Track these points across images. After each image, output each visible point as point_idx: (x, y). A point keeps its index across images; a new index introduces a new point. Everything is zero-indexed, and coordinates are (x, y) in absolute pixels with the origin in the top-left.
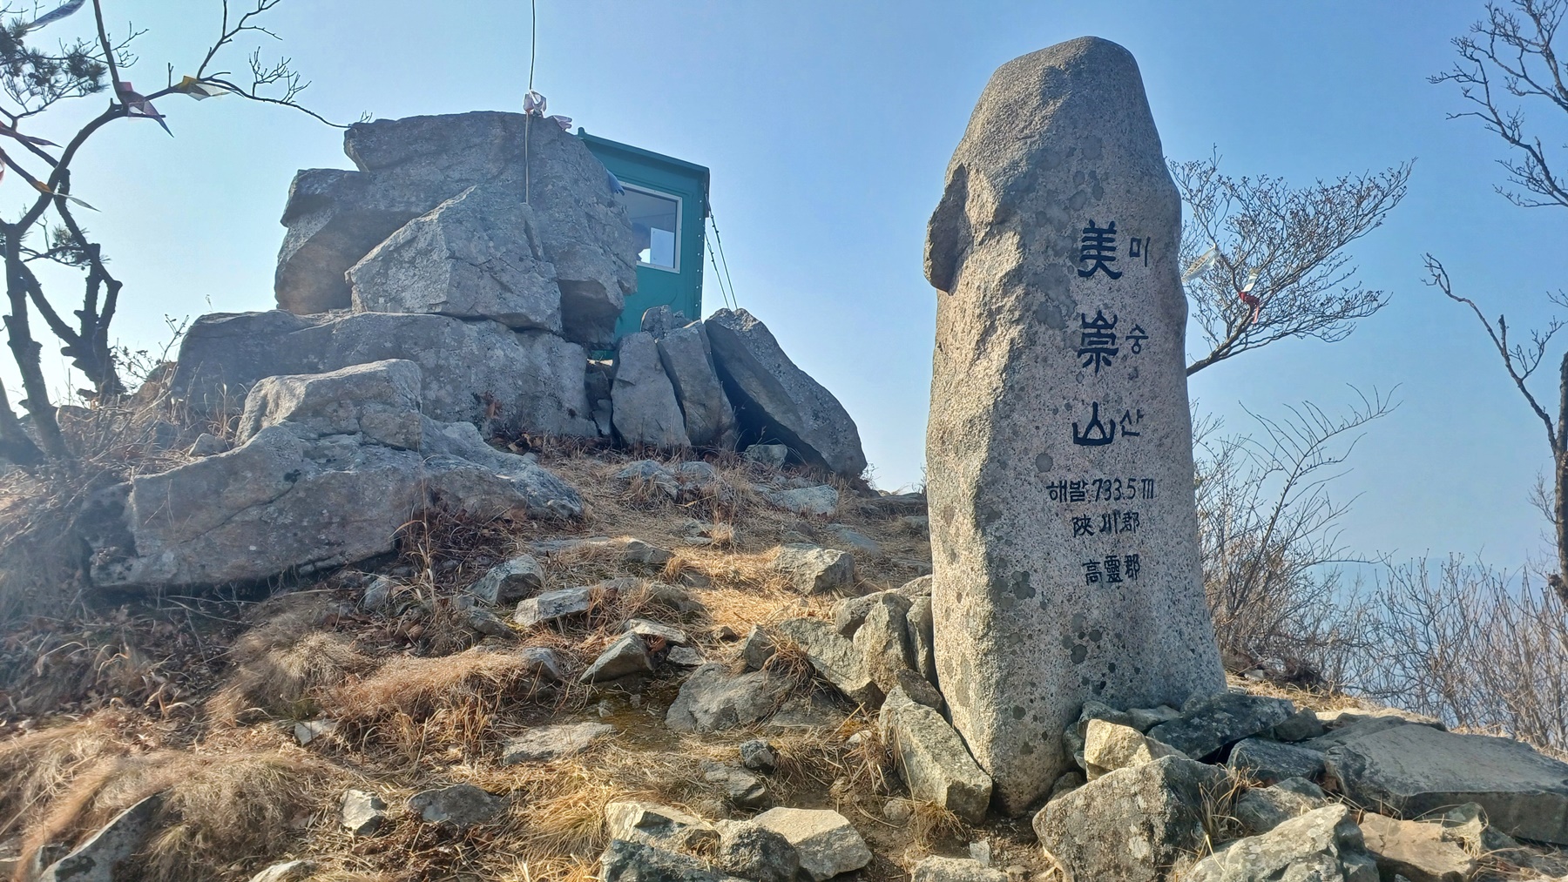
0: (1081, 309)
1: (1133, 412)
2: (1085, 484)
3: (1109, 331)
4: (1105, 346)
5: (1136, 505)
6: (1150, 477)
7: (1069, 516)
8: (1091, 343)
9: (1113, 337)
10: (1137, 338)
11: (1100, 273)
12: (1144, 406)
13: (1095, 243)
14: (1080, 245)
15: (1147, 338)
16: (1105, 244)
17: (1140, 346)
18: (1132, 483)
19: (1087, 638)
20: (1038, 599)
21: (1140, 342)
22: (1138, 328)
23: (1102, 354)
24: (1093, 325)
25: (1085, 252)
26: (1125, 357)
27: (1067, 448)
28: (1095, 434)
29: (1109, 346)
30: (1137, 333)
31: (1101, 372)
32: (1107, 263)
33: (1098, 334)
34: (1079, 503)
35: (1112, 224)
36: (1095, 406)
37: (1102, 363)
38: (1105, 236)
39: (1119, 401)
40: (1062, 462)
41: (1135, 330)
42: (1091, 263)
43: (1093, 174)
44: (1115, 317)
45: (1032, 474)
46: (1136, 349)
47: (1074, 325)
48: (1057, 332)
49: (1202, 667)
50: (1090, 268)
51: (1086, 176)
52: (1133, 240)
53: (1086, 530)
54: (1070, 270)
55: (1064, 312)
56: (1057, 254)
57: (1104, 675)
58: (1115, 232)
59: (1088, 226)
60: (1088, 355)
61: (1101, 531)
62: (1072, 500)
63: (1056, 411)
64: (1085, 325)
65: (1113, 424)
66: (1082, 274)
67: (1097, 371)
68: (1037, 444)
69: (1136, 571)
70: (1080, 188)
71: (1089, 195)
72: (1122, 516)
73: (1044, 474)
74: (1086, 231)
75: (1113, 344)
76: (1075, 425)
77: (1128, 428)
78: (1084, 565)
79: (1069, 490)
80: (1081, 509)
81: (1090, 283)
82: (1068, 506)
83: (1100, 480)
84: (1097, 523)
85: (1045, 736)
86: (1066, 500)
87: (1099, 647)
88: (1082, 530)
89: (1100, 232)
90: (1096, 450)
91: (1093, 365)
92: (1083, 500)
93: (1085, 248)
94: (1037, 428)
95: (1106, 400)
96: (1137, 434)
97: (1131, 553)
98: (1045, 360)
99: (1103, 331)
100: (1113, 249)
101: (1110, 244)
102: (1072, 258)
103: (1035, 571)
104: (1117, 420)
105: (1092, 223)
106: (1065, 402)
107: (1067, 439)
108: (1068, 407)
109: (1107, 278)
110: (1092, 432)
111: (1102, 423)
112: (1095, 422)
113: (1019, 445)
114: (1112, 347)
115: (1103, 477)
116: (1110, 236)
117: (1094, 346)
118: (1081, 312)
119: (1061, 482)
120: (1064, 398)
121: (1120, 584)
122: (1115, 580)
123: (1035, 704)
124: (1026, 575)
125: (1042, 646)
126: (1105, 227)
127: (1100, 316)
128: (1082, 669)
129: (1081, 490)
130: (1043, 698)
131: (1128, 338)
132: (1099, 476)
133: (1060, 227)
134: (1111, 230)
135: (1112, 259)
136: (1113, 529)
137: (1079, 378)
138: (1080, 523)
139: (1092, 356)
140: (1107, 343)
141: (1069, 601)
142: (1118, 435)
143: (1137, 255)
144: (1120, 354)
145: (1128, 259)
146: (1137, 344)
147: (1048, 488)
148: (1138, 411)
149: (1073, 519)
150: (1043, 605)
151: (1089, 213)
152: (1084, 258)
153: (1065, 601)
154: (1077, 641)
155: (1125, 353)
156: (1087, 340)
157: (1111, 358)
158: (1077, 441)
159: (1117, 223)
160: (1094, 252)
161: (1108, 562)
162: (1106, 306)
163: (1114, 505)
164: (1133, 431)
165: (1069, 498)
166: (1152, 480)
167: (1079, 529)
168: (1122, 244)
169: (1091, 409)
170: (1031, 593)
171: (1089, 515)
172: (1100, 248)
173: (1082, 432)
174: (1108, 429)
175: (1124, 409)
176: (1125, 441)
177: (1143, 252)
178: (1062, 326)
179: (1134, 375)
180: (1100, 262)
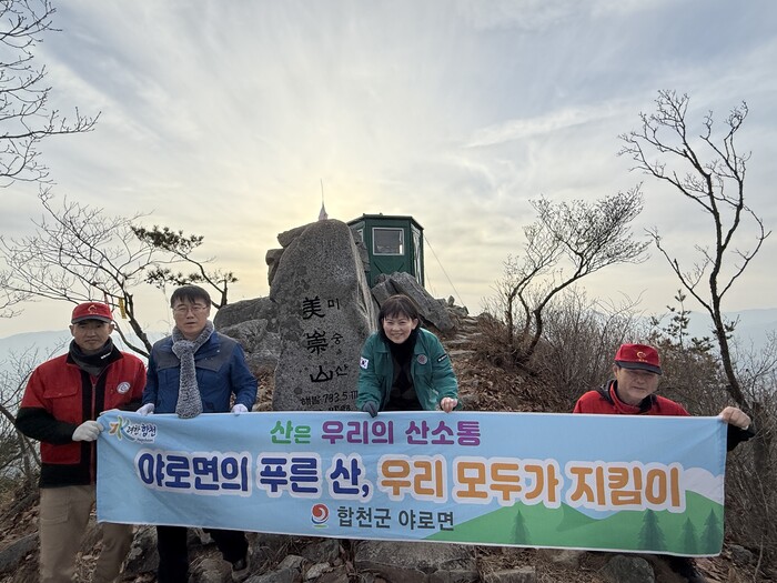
1: (342, 367)
2: (319, 396)
3: (322, 338)
4: (321, 344)
5: (349, 402)
8: (313, 344)
9: (325, 340)
10: (337, 338)
11: (314, 316)
12: (348, 363)
13: (310, 306)
14: (303, 308)
15: (343, 337)
16: (314, 305)
18: (345, 394)
21: (339, 339)
22: (337, 334)
23: (320, 347)
24: (314, 336)
25: (305, 310)
26: (332, 346)
27: (309, 384)
28: (322, 377)
29: (323, 343)
30: (337, 336)
31: (321, 354)
32: (317, 312)
33: (316, 340)
34: (317, 404)
36: (320, 367)
37: (320, 350)
38: (314, 302)
39: (334, 363)
40: (307, 390)
41: (335, 335)
42: (309, 314)
43: (303, 281)
44: (324, 332)
45: (293, 395)
46: (338, 342)
47: (303, 339)
48: (295, 342)
51: (300, 282)
52: (329, 301)
54: (299, 318)
55: (298, 334)
56: (293, 313)
58: (319, 300)
59: (305, 300)
60: (313, 349)
62: (313, 404)
63: (301, 371)
64: (309, 337)
65: (331, 372)
66: (304, 318)
67: (318, 353)
68: (294, 384)
70: (298, 287)
71: (303, 289)
72: (340, 407)
73: (298, 395)
74: (304, 302)
75: (325, 342)
76: (311, 376)
77: (340, 372)
79: (311, 400)
81: (310, 321)
82: (311, 406)
83: (327, 395)
86: (310, 404)
89: (312, 301)
90: (323, 384)
91: (316, 351)
92: (319, 403)
93: (305, 308)
94: (293, 379)
95: (326, 363)
96: (346, 374)
98: (292, 353)
99: (318, 338)
101: (318, 305)
102: (299, 313)
104: (334, 370)
105: (306, 298)
107: (307, 381)
108: (306, 369)
109: (318, 318)
110: (320, 377)
111: (325, 372)
112: (321, 372)
113: (285, 385)
115: (328, 393)
116: (317, 302)
117: (315, 345)
118: (306, 333)
119: (307, 397)
120: (304, 366)
126: (313, 299)
127: (316, 333)
129: (317, 399)
131: (332, 339)
132: (326, 392)
133: (292, 302)
134: (317, 298)
135: (320, 310)
137: (310, 357)
139: (315, 349)
140: (321, 342)
142: (335, 375)
143: (333, 306)
144: (329, 345)
145: (327, 308)
146: (337, 340)
147: (300, 400)
148: (345, 365)
151: (304, 295)
152: (305, 312)
156: (311, 343)
157: (325, 348)
158: (313, 381)
159: (319, 296)
160: (309, 309)
162: (319, 329)
163: (334, 403)
164: (343, 373)
168: (323, 304)
169: (318, 369)
172: (312, 307)
173: (315, 378)
174: (329, 375)
175: (336, 366)
176: (339, 378)
177: (336, 304)
178: (298, 340)
179: (340, 351)
180: (313, 312)
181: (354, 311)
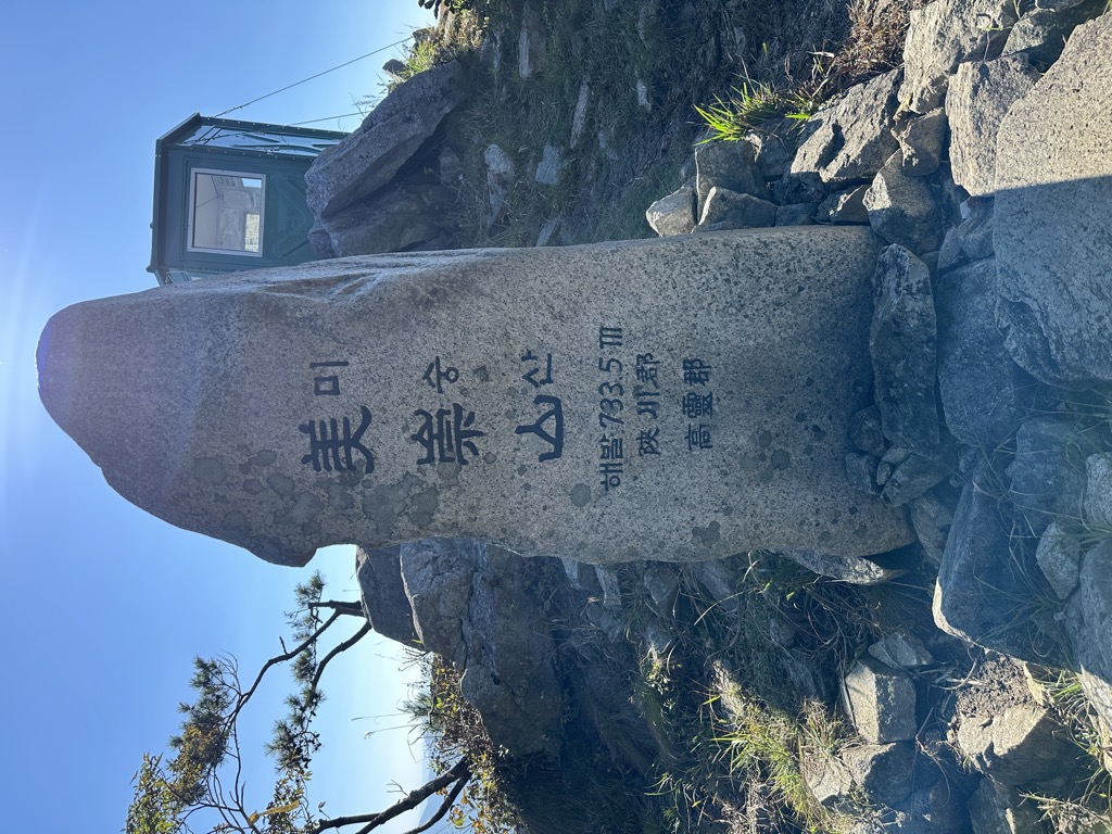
0: (413, 468)
1: (526, 367)
2: (604, 439)
3: (435, 420)
4: (452, 424)
5: (627, 357)
6: (597, 333)
7: (637, 460)
8: (450, 448)
9: (441, 413)
10: (440, 375)
11: (365, 440)
12: (518, 350)
13: (330, 451)
14: (335, 474)
15: (437, 358)
16: (329, 437)
17: (450, 369)
18: (604, 365)
19: (766, 450)
20: (721, 519)
21: (443, 370)
22: (427, 376)
23: (462, 428)
24: (428, 445)
25: (344, 465)
26: (464, 392)
27: (566, 467)
28: (550, 426)
29: (451, 418)
30: (433, 376)
31: (482, 428)
32: (353, 431)
33: (440, 437)
34: (624, 446)
35: (302, 428)
36: (521, 430)
37: (472, 427)
38: (319, 439)
39: (512, 392)
40: (580, 471)
41: (429, 379)
42: (356, 455)
43: (245, 468)
44: (417, 413)
45: (593, 510)
46: (452, 375)
47: (432, 476)
48: (441, 497)
49: (822, 278)
50: (361, 455)
51: (249, 477)
52: (318, 392)
53: (653, 439)
54: (368, 485)
55: (417, 490)
56: (351, 505)
57: (807, 428)
58: (312, 423)
59: (311, 464)
60: (465, 450)
61: (655, 417)
62: (621, 456)
63: (527, 487)
64: (430, 459)
65: (539, 399)
66: (370, 469)
67: (480, 434)
68: (562, 506)
69: (702, 366)
70: (264, 484)
71: (272, 470)
72: (640, 383)
73: (592, 495)
74: (317, 468)
75: (448, 412)
76: (543, 458)
77: (542, 375)
78: (690, 448)
79: (609, 461)
80: (631, 447)
81: (380, 454)
82: (626, 462)
83: (601, 416)
84: (645, 423)
85: (853, 511)
86: (620, 464)
87: (777, 435)
88: (653, 443)
89: (314, 445)
90: (568, 425)
91: (474, 440)
92: (621, 440)
93: (338, 467)
94: (545, 508)
95: (510, 415)
96: (550, 356)
97: (682, 373)
98: (472, 508)
99: (435, 431)
100: (334, 423)
101: (329, 429)
102: (353, 485)
103: (693, 519)
104: (534, 393)
105: (305, 460)
106: (516, 475)
107: (556, 469)
108: (522, 470)
109: (371, 429)
110: (548, 431)
111: (538, 417)
112: (536, 429)
113: (562, 529)
114: (453, 415)
115: (597, 413)
116: (318, 430)
117: (454, 442)
118: (416, 466)
119: (602, 472)
120: (513, 477)
121: (714, 396)
122: (710, 405)
123: (821, 521)
124: (696, 531)
125: (768, 511)
126: (308, 440)
127: (417, 437)
128: (796, 454)
129: (610, 444)
130: (818, 510)
131: (440, 391)
132: (595, 419)
134: (308, 429)
135: (346, 421)
136: (655, 399)
137: (490, 459)
138: (645, 446)
139: (466, 444)
140: (448, 423)
141: (726, 475)
142: (549, 390)
143: (334, 379)
144: (459, 400)
145: (343, 398)
146: (446, 375)
147: (607, 490)
148: (524, 359)
149: (640, 455)
150: (728, 511)
151: (294, 468)
152: (351, 467)
153: (726, 480)
154: (768, 463)
155: (457, 392)
156: (448, 454)
157: (465, 414)
158: (557, 454)
159: (300, 422)
160: (342, 453)
161: (689, 412)
162: (405, 428)
163: (628, 397)
164: (545, 365)
165: (618, 461)
166: (602, 329)
167: (651, 446)
168: (327, 410)
169: (524, 437)
170: (715, 525)
171: (637, 434)
172: (335, 443)
173: (551, 447)
174: (546, 407)
175: (521, 384)
176: (558, 377)
177: (330, 371)
178: (434, 490)
179: (482, 372)
180: (353, 441)
181: (358, 315)
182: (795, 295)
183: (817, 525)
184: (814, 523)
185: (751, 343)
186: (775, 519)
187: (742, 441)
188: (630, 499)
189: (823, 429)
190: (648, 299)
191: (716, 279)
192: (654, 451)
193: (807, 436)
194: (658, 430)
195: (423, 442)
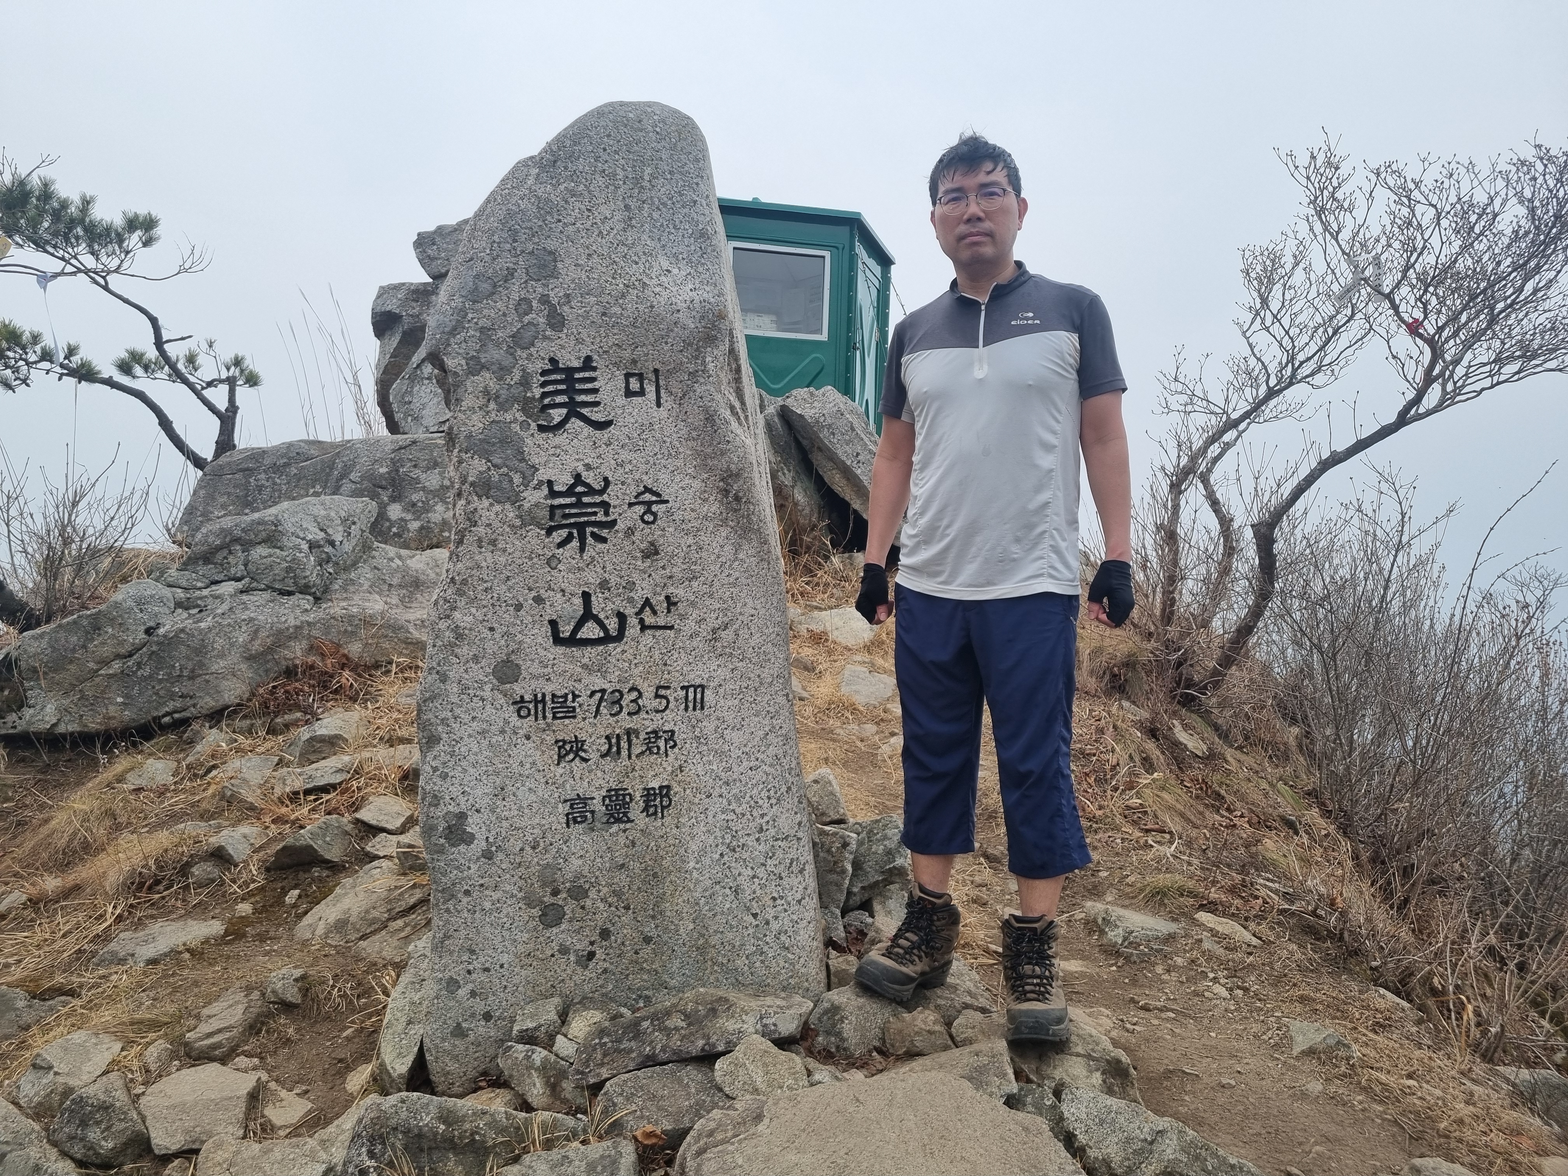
0: (543, 474)
1: (658, 601)
2: (575, 696)
3: (598, 499)
4: (593, 518)
5: (673, 719)
6: (698, 682)
7: (550, 738)
8: (566, 516)
9: (605, 505)
10: (649, 504)
11: (575, 424)
12: (678, 592)
13: (563, 387)
14: (537, 392)
15: (667, 502)
16: (578, 386)
17: (655, 515)
18: (662, 692)
19: (564, 895)
20: (479, 845)
21: (654, 508)
22: (647, 490)
23: (589, 530)
24: (570, 492)
25: (547, 401)
26: (630, 532)
27: (542, 653)
28: (591, 631)
29: (600, 517)
30: (648, 497)
31: (589, 552)
32: (585, 411)
33: (579, 504)
34: (567, 721)
35: (588, 359)
36: (586, 596)
37: (590, 540)
38: (577, 376)
39: (631, 586)
40: (536, 669)
41: (643, 493)
42: (558, 415)
43: (544, 300)
44: (606, 480)
45: (487, 688)
46: (649, 518)
47: (534, 497)
48: (508, 506)
49: (768, 939)
50: (557, 420)
51: (535, 304)
52: (628, 376)
53: (577, 755)
54: (524, 426)
55: (517, 479)
56: (503, 407)
57: (592, 943)
58: (595, 369)
59: (549, 367)
60: (564, 533)
61: (603, 756)
62: (555, 718)
63: (519, 607)
64: (553, 494)
65: (622, 617)
66: (542, 429)
67: (582, 549)
68: (494, 650)
69: (663, 808)
70: (526, 319)
71: (542, 326)
72: (643, 736)
73: (508, 686)
74: (544, 373)
75: (607, 514)
76: (553, 623)
77: (649, 619)
78: (565, 801)
79: (549, 704)
80: (567, 729)
81: (560, 439)
82: (548, 725)
83: (603, 691)
84: (595, 745)
85: (487, 1017)
86: (544, 717)
87: (583, 908)
88: (571, 756)
89: (570, 371)
90: (590, 653)
91: (575, 543)
92: (574, 717)
93: (544, 395)
94: (492, 629)
95: (604, 585)
96: (671, 628)
97: (655, 784)
98: (493, 543)
99: (586, 500)
100: (595, 391)
101: (589, 386)
102: (523, 410)
103: (478, 811)
104: (630, 611)
105: (552, 360)
106: (533, 594)
107: (540, 640)
108: (538, 600)
109: (588, 430)
110: (584, 629)
111: (602, 616)
112: (588, 615)
113: (464, 651)
114: (604, 519)
115: (606, 686)
116: (587, 375)
117: (572, 520)
118: (545, 478)
119: (536, 696)
120: (530, 589)
121: (628, 825)
122: (618, 821)
123: (474, 976)
124: (462, 816)
125: (487, 905)
126: (576, 364)
127: (578, 478)
128: (560, 934)
129: (569, 704)
130: (487, 970)
131: (631, 505)
132: (599, 683)
133: (502, 371)
134: (588, 364)
135: (596, 404)
136: (624, 753)
137: (551, 562)
138: (568, 747)
139: (570, 535)
140: (595, 514)
141: (534, 848)
142: (633, 629)
143: (642, 393)
144: (621, 525)
145: (621, 401)
146: (649, 511)
147: (515, 703)
148: (668, 598)
149: (557, 742)
150: (488, 855)
151: (544, 349)
152: (545, 408)
153: (528, 848)
154: (548, 899)
155: (630, 524)
156: (558, 512)
157: (604, 533)
158: (558, 640)
159: (595, 357)
160: (560, 399)
161: (610, 797)
162: (588, 467)
163: (626, 722)
164: (661, 622)
165: (549, 715)
166: (703, 687)
167: (567, 754)
168: (608, 385)
169: (578, 601)
170: (469, 839)
171: (582, 736)
172: (571, 391)
173: (566, 631)
174: (612, 625)
175: (639, 595)
176: (648, 638)
177: (650, 389)
178: (515, 499)
179: (652, 552)
180: (573, 410)
181: (710, 418)
182: (748, 909)
183: (469, 972)
184: (471, 967)
185: (692, 864)
186: (477, 915)
187: (576, 863)
188: (502, 732)
189: (591, 965)
190: (736, 737)
191: (762, 816)
192: (561, 758)
193: (582, 945)
194: (586, 760)
195: (573, 486)
